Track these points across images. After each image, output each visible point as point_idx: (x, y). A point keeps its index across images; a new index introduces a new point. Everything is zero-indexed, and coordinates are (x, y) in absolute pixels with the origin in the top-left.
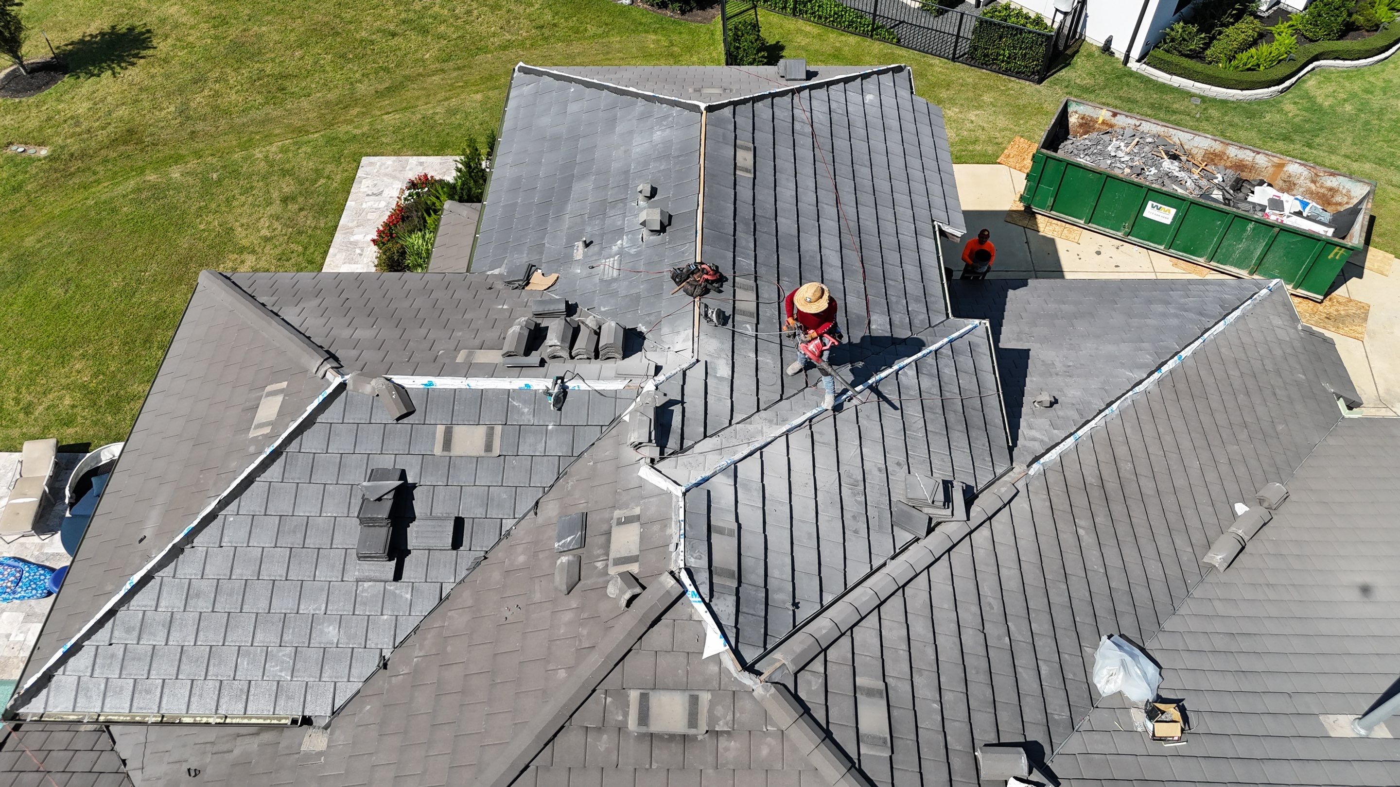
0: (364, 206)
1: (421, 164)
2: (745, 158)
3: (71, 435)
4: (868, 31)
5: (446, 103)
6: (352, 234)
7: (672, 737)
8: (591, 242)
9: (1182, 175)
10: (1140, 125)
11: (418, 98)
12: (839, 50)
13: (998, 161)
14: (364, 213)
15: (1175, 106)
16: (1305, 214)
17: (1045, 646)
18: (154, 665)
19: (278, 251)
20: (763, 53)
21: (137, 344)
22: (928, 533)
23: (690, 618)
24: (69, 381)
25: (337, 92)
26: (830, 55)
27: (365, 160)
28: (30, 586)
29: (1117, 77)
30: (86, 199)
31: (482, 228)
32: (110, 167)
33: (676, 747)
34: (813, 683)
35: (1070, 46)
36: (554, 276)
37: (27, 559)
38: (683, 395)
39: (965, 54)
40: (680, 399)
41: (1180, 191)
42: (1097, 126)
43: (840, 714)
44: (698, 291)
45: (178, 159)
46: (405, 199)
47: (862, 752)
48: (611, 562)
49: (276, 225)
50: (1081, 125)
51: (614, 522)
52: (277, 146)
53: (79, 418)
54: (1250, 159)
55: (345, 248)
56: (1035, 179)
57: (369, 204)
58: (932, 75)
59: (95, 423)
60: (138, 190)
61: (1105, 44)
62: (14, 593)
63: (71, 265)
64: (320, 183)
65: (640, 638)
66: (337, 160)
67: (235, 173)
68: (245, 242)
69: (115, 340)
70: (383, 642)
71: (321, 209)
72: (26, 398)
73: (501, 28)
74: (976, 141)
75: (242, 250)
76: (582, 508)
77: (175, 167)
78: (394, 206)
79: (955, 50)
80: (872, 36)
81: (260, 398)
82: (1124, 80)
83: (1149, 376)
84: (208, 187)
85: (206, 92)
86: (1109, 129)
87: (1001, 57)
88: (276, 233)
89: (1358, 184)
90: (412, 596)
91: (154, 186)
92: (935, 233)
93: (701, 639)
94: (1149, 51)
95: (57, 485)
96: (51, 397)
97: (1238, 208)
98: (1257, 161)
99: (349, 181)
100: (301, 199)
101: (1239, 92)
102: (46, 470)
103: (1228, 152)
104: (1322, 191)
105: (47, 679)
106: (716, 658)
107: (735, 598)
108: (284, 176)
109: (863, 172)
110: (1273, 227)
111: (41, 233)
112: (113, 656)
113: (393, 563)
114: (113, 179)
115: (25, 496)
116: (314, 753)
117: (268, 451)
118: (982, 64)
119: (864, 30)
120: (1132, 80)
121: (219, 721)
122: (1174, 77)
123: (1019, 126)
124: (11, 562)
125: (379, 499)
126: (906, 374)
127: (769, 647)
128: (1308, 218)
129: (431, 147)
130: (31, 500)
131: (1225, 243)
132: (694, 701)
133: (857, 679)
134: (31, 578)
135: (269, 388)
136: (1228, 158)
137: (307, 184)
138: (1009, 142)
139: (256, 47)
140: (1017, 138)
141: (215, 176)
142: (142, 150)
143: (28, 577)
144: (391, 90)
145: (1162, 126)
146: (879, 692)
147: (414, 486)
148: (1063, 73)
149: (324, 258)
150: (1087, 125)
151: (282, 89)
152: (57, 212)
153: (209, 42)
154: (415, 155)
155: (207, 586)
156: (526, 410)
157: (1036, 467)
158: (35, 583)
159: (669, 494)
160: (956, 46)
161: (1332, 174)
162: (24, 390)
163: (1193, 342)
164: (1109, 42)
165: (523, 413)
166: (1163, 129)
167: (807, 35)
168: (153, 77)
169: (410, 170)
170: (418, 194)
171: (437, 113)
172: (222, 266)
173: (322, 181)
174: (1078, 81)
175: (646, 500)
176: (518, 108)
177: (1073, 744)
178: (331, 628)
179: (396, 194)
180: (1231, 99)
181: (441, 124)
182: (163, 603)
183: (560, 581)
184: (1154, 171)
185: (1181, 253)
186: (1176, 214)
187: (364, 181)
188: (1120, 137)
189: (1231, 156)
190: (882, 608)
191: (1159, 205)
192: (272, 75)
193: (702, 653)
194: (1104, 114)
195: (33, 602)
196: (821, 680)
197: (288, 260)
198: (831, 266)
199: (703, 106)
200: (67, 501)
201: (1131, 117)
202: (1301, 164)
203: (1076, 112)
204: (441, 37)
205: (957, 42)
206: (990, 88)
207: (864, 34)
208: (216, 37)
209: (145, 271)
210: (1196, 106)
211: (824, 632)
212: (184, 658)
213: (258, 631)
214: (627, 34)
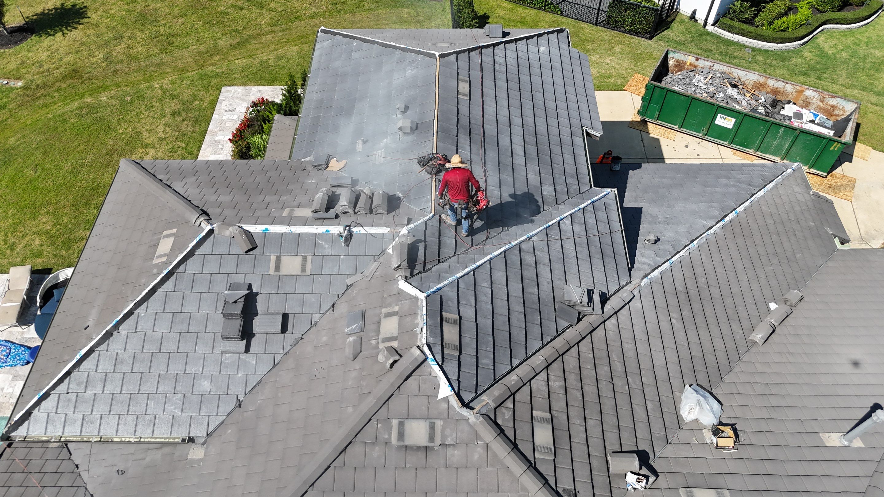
0: (224, 118)
1: (260, 91)
2: (464, 87)
3: (40, 263)
4: (542, 6)
5: (275, 53)
6: (216, 135)
7: (419, 448)
8: (367, 141)
9: (739, 97)
10: (713, 66)
11: (257, 49)
12: (524, 18)
13: (624, 89)
14: (224, 123)
15: (736, 54)
16: (816, 122)
17: (650, 392)
18: (95, 406)
19: (170, 146)
20: (476, 20)
21: (81, 206)
22: (578, 321)
23: (430, 375)
24: (38, 229)
25: (206, 45)
26: (518, 22)
27: (224, 89)
28: (16, 358)
29: (700, 36)
30: (47, 114)
31: (299, 131)
32: (62, 93)
33: (421, 455)
34: (506, 414)
35: (670, 16)
36: (344, 162)
37: (13, 341)
38: (425, 236)
39: (603, 21)
40: (423, 238)
41: (738, 108)
42: (686, 66)
43: (523, 432)
44: (435, 171)
45: (105, 88)
46: (250, 114)
47: (536, 456)
48: (380, 340)
49: (168, 130)
50: (676, 66)
51: (382, 316)
52: (169, 80)
53: (45, 252)
54: (782, 87)
55: (212, 145)
56: (647, 100)
57: (227, 117)
58: (583, 34)
59: (55, 256)
60: (80, 108)
61: (692, 15)
62: (6, 362)
63: (38, 155)
64: (195, 104)
65: (399, 387)
66: (206, 88)
67: (142, 97)
68: (148, 141)
69: (67, 203)
70: (238, 391)
71: (197, 120)
72: (11, 240)
73: (310, 4)
74: (610, 76)
75: (146, 146)
76: (363, 307)
77: (103, 93)
78: (243, 118)
79: (597, 18)
80: (545, 9)
81: (160, 239)
82: (703, 37)
83: (717, 224)
84: (124, 106)
85: (122, 46)
86: (693, 69)
87: (626, 23)
88: (168, 135)
89: (850, 103)
90: (256, 362)
91: (90, 106)
92: (583, 134)
93: (437, 387)
94: (719, 19)
95: (32, 295)
96: (27, 239)
97: (775, 118)
98: (786, 88)
99: (214, 102)
100: (184, 114)
101: (776, 44)
102: (25, 285)
103: (768, 83)
104: (827, 107)
105: (28, 415)
106: (446, 399)
107: (457, 362)
108: (173, 99)
109: (538, 96)
110: (796, 130)
111: (19, 136)
112: (69, 400)
113: (244, 342)
114: (64, 101)
115: (12, 301)
116: (196, 459)
117: (165, 272)
118: (614, 27)
119: (540, 6)
120: (708, 37)
121: (136, 440)
122: (735, 35)
123: (638, 66)
124: (3, 343)
125: (235, 302)
126: (565, 223)
127: (479, 393)
128: (818, 124)
129: (266, 80)
130: (15, 304)
131: (766, 140)
132: (432, 426)
133: (533, 412)
134: (16, 353)
135: (165, 233)
136: (768, 86)
137: (188, 104)
138: (631, 77)
139: (154, 16)
140: (636, 74)
141: (129, 99)
142: (82, 83)
143: (14, 352)
144: (240, 44)
145: (727, 66)
146: (548, 420)
147: (257, 294)
148: (665, 33)
149: (199, 151)
150: (680, 66)
151: (171, 43)
152: (29, 122)
153: (124, 14)
154: (256, 86)
155: (128, 357)
156: (327, 246)
157: (645, 280)
158: (19, 356)
159: (416, 299)
160: (598, 16)
161: (834, 97)
162: (9, 235)
163: (745, 202)
164: (694, 13)
165: (325, 248)
166: (728, 68)
167: (503, 9)
168: (88, 36)
169: (253, 95)
170: (258, 110)
171: (270, 59)
172: (134, 156)
173: (197, 102)
174: (675, 38)
175: (402, 302)
176: (321, 55)
177: (668, 451)
178: (206, 382)
179: (244, 110)
180: (771, 49)
181: (272, 66)
182: (100, 367)
183: (349, 352)
184: (721, 95)
185: (738, 147)
186: (736, 122)
187: (223, 102)
188: (701, 74)
189: (770, 85)
190: (550, 368)
191: (725, 117)
192: (165, 35)
193: (437, 396)
194: (690, 59)
195: (18, 368)
196: (511, 413)
197: (176, 152)
198: (518, 155)
199: (437, 54)
200: (38, 304)
201: (708, 61)
202: (814, 91)
203: (673, 58)
204: (271, 10)
205: (598, 14)
206: (619, 42)
207: (540, 8)
208: (129, 11)
209: (86, 159)
210: (749, 53)
211: (513, 383)
212: (114, 401)
213: (160, 384)
214: (390, 8)
